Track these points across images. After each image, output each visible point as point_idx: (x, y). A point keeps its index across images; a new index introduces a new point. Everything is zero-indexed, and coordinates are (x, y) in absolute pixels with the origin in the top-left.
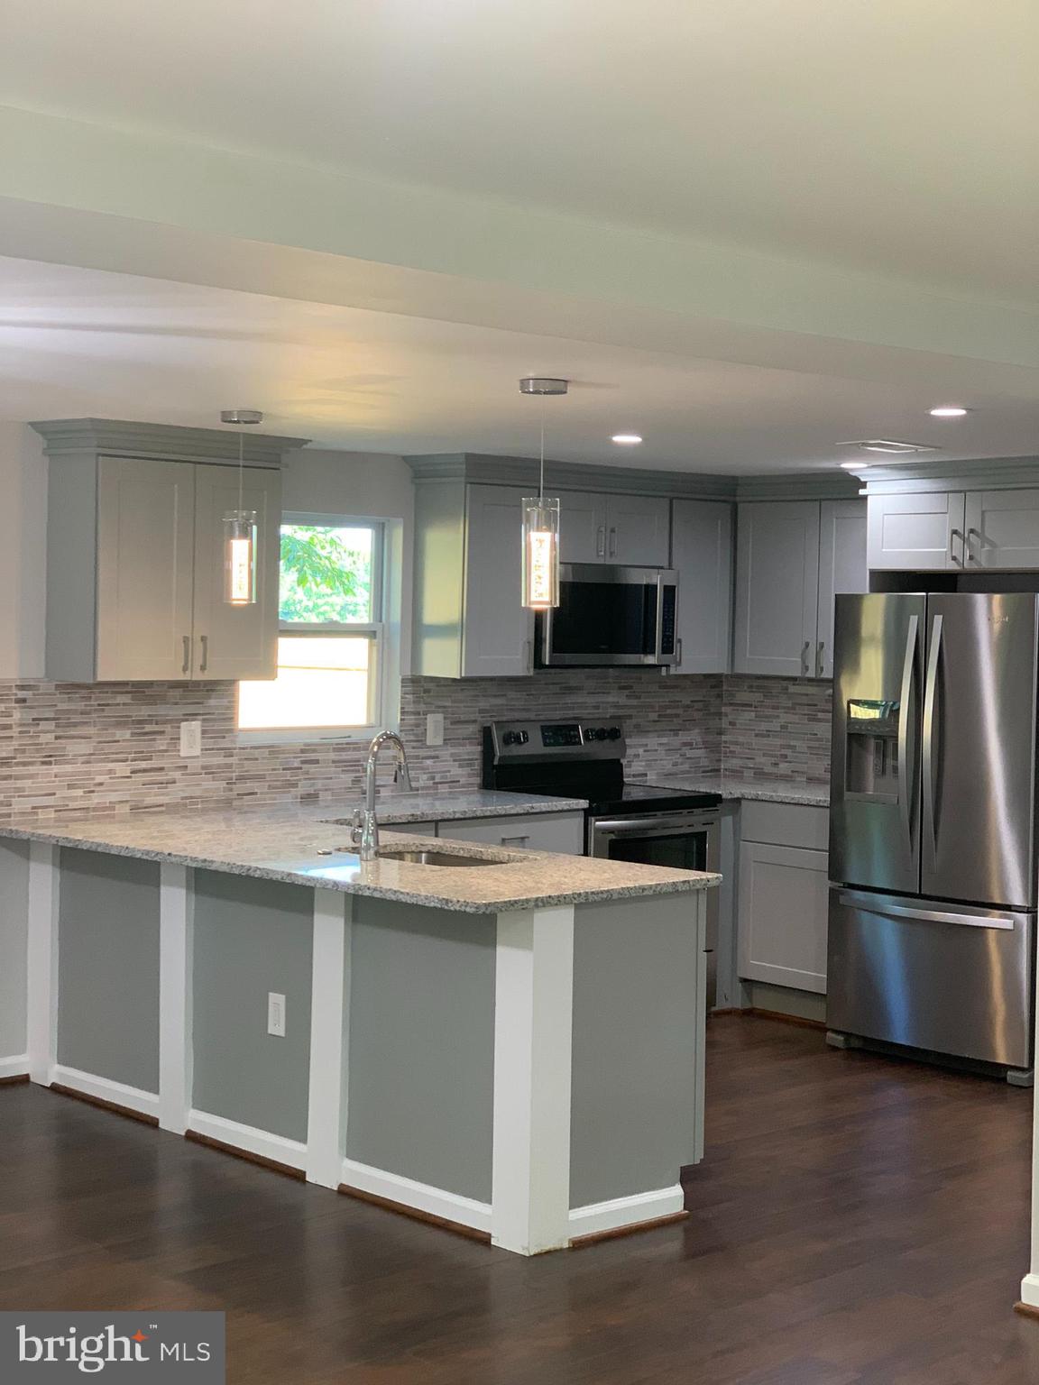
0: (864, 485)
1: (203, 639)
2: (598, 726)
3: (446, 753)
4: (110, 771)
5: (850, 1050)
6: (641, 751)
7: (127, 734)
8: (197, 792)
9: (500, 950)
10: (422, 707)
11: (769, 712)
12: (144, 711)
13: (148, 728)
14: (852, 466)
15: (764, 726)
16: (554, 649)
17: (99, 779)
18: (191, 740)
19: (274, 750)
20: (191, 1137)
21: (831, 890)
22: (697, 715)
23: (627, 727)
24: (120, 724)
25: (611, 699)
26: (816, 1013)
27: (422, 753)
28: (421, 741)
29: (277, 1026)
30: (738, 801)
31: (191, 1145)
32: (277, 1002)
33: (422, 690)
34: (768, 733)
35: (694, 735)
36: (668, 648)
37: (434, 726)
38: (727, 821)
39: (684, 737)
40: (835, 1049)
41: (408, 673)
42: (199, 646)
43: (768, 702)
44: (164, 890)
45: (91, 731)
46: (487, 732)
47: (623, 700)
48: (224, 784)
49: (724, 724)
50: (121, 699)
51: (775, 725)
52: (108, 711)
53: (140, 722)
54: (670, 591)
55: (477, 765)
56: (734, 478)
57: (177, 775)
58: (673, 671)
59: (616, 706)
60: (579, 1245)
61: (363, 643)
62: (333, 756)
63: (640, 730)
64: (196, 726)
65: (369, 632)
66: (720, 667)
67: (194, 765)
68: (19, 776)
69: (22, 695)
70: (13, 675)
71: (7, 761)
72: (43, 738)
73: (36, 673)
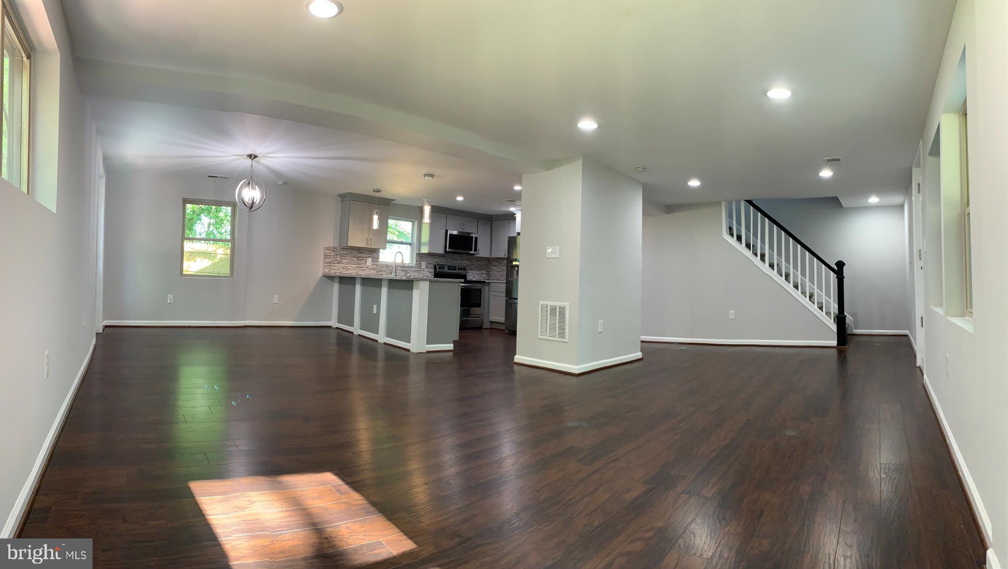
0: (516, 214)
1: (371, 239)
2: (461, 267)
3: (426, 270)
4: (352, 267)
5: (509, 334)
6: (472, 274)
7: (355, 259)
8: (370, 273)
9: (414, 290)
10: (421, 260)
11: (500, 267)
12: (360, 255)
13: (360, 259)
14: (512, 209)
15: (498, 270)
16: (449, 248)
17: (349, 268)
18: (369, 262)
19: (387, 266)
20: (359, 335)
21: (506, 299)
22: (485, 268)
23: (467, 269)
24: (354, 257)
25: (465, 262)
26: (503, 327)
27: (420, 270)
28: (420, 267)
29: (375, 312)
30: (489, 283)
31: (359, 337)
32: (375, 306)
33: (421, 256)
34: (500, 271)
35: (484, 272)
36: (475, 250)
37: (423, 265)
38: (487, 288)
39: (481, 272)
40: (507, 333)
41: (417, 253)
42: (370, 241)
43: (500, 264)
44: (356, 286)
45: (348, 258)
46: (435, 266)
47: (468, 263)
48: (376, 272)
49: (491, 270)
50: (354, 252)
51: (501, 270)
52: (352, 254)
53: (359, 257)
54: (476, 238)
55: (433, 273)
56: (492, 215)
57: (366, 269)
58: (477, 256)
59: (466, 264)
60: (428, 352)
61: (409, 246)
62: (401, 269)
63: (471, 269)
64: (371, 259)
65: (411, 244)
66: (488, 256)
67: (370, 267)
68: (332, 266)
69: (334, 249)
70: (332, 245)
71: (330, 263)
72: (338, 259)
73: (337, 245)
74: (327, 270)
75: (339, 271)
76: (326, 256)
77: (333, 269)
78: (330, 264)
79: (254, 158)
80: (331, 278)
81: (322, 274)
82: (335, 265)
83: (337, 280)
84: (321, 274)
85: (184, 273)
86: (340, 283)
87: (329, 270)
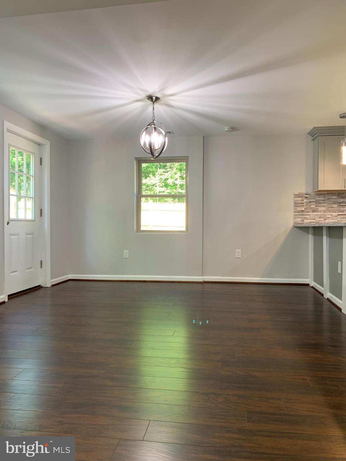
7: (336, 206)
17: (328, 216)
45: (325, 205)
53: (340, 203)
68: (305, 215)
69: (307, 196)
70: (303, 191)
71: (302, 211)
72: (312, 206)
73: (310, 191)
74: (299, 220)
75: (314, 221)
76: (296, 204)
77: (306, 219)
78: (302, 213)
79: (155, 101)
80: (305, 229)
81: (293, 225)
82: (309, 213)
83: (311, 231)
84: (291, 225)
85: (143, 228)
86: (314, 234)
87: (301, 219)
